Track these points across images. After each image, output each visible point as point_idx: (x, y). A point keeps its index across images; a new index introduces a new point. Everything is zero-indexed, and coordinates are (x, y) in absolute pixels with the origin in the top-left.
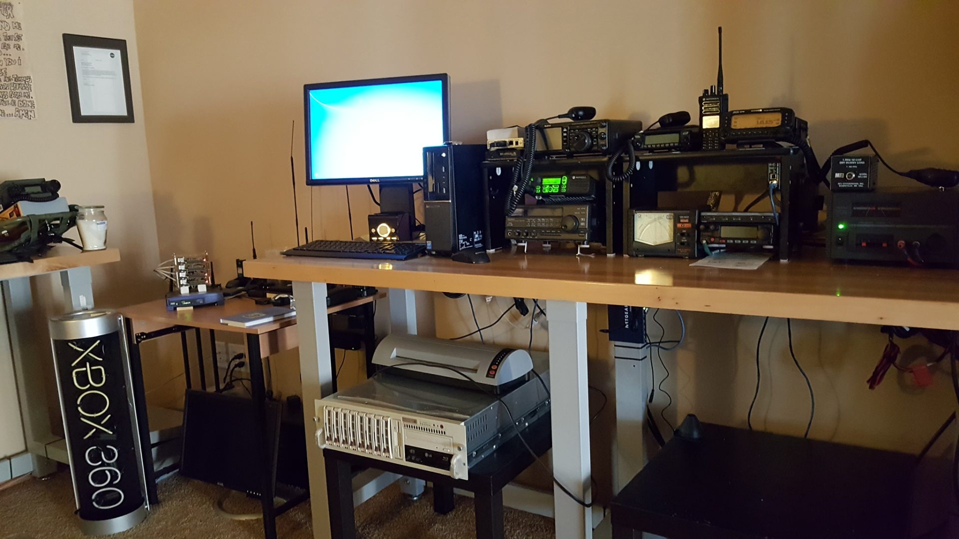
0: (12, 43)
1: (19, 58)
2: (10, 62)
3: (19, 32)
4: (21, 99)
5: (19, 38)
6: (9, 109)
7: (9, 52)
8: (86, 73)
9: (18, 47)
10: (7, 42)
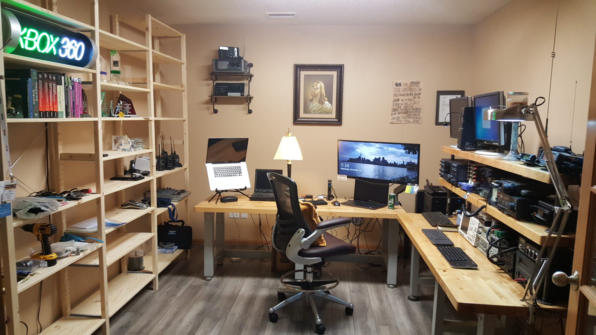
0: (417, 96)
1: (418, 102)
2: (415, 103)
3: (420, 92)
4: (416, 116)
5: (420, 94)
6: (412, 120)
7: (415, 99)
8: (443, 105)
9: (419, 98)
10: (415, 96)
